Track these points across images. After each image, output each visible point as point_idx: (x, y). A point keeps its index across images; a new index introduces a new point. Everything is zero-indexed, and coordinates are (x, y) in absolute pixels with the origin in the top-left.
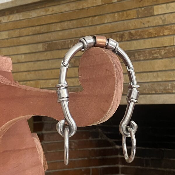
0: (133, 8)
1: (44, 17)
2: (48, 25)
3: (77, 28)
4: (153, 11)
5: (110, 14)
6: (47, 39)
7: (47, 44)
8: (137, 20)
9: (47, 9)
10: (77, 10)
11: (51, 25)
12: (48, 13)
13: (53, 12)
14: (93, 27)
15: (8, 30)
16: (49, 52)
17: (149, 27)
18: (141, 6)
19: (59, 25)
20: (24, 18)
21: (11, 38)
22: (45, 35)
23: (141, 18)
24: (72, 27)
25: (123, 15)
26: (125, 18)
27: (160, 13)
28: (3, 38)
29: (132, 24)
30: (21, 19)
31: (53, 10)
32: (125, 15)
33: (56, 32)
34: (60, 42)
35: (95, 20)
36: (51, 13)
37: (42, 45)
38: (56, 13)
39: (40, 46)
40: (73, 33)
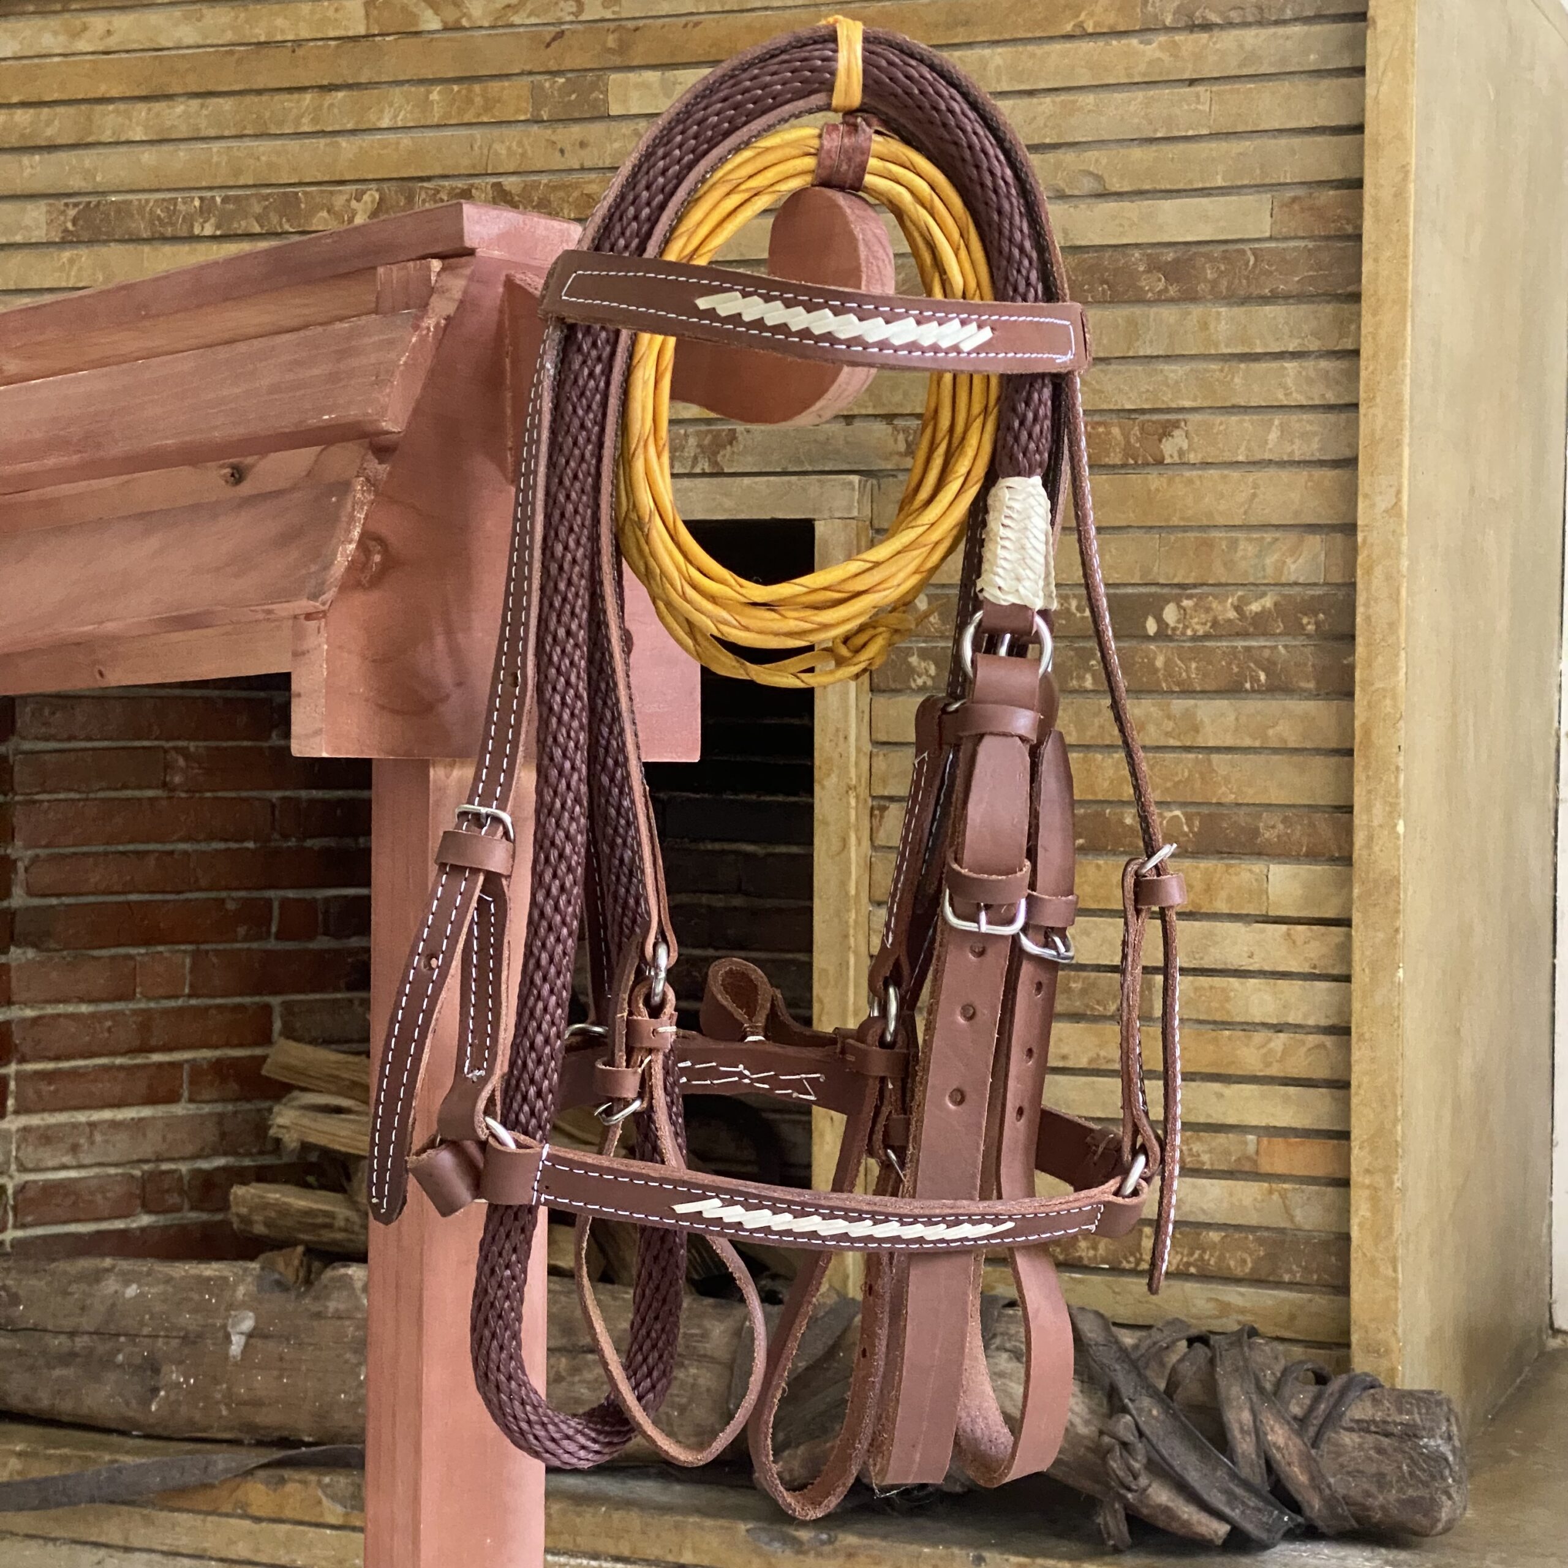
0: (517, 71)
1: (56, 59)
2: (83, 108)
3: (241, 136)
4: (606, 92)
5: (406, 87)
6: (76, 183)
7: (76, 205)
8: (535, 129)
9: (77, 21)
10: (241, 48)
11: (99, 108)
12: (82, 45)
13: (112, 43)
14: (322, 142)
16: (83, 252)
17: (583, 169)
18: (553, 66)
19: (141, 111)
22: (63, 156)
23: (553, 121)
24: (212, 132)
25: (469, 101)
26: (479, 115)
27: (634, 111)
29: (509, 148)
31: (109, 32)
32: (478, 101)
33: (123, 149)
34: (147, 201)
35: (332, 105)
36: (101, 48)
37: (44, 209)
38: (128, 51)
39: (35, 214)
40: (215, 159)
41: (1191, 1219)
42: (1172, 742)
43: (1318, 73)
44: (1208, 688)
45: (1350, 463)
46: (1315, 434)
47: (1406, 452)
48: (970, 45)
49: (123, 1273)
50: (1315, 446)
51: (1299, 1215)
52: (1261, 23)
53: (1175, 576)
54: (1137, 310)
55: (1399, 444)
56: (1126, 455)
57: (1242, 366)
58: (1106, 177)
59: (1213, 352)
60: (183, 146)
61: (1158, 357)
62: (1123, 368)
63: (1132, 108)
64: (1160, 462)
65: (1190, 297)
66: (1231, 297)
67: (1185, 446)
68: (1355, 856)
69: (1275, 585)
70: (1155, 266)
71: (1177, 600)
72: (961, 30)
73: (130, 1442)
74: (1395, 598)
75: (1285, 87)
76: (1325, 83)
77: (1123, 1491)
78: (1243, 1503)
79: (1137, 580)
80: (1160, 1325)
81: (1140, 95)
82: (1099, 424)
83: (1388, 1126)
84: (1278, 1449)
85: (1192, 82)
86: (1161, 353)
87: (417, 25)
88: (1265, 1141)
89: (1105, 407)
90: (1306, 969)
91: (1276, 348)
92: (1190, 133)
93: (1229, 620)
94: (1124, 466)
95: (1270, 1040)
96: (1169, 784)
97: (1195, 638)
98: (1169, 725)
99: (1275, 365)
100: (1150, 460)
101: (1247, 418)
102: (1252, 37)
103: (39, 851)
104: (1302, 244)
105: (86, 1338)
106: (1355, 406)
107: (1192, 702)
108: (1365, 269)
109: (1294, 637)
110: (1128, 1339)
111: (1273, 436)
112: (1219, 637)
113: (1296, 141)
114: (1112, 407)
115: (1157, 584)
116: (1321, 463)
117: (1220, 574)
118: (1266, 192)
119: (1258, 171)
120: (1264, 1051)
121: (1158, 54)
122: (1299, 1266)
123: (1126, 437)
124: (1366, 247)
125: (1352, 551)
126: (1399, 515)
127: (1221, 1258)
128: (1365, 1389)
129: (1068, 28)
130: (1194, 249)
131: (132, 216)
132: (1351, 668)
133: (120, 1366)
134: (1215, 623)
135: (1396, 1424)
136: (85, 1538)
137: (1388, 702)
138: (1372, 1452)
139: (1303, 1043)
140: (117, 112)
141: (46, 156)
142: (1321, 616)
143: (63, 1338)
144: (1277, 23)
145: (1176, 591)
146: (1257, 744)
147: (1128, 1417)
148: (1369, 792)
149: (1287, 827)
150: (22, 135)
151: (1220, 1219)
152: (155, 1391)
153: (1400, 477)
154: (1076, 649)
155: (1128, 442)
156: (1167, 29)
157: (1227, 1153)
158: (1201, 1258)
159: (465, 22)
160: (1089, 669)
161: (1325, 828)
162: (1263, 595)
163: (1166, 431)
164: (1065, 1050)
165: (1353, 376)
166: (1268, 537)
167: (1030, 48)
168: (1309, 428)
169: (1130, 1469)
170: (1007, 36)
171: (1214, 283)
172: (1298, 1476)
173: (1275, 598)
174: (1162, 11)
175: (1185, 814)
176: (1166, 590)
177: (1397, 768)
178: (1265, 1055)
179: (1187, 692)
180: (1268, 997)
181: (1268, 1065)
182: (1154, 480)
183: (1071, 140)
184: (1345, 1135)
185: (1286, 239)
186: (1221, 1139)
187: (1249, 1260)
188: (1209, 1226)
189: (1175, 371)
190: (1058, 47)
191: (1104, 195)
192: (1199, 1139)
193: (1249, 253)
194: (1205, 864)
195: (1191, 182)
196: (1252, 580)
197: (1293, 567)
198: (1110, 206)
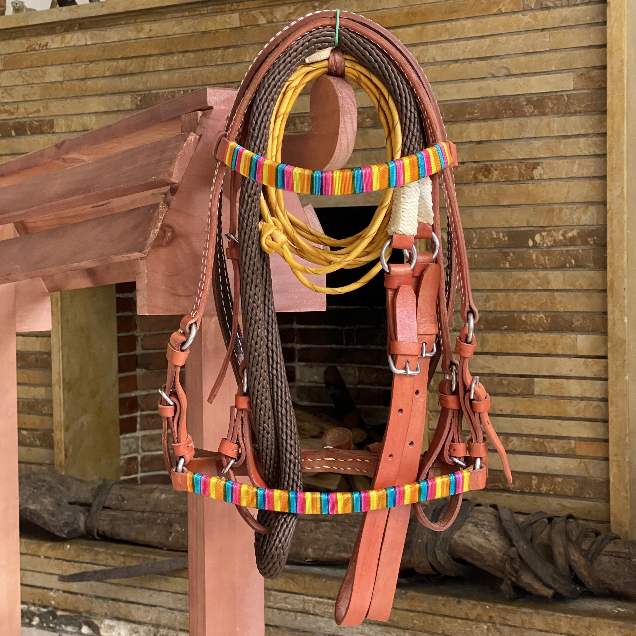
1: (133, 41)
2: (142, 59)
3: (197, 67)
6: (140, 87)
7: (141, 95)
9: (139, 26)
10: (196, 34)
11: (148, 58)
12: (142, 35)
13: (152, 34)
14: (225, 68)
15: (61, 64)
19: (162, 60)
20: (94, 42)
21: (68, 81)
22: (136, 77)
24: (187, 66)
28: (53, 80)
30: (88, 43)
31: (151, 30)
33: (157, 73)
34: (165, 93)
35: (228, 54)
36: (148, 36)
37: (130, 97)
38: (157, 37)
39: (127, 99)
40: (188, 76)
41: (550, 473)
42: (539, 288)
43: (591, 24)
44: (552, 266)
45: (604, 178)
46: (592, 166)
47: (625, 172)
48: (458, 19)
49: (161, 490)
50: (592, 171)
51: (591, 471)
52: (568, 6)
53: (539, 223)
54: (523, 120)
55: (621, 170)
56: (520, 177)
57: (564, 140)
58: (510, 68)
59: (552, 135)
60: (177, 71)
61: (531, 138)
62: (518, 143)
63: (520, 41)
64: (532, 179)
65: (543, 114)
66: (559, 113)
67: (542, 172)
68: (609, 331)
69: (578, 226)
70: (529, 102)
71: (540, 232)
72: (455, 14)
73: (163, 552)
74: (622, 230)
75: (577, 31)
76: (592, 29)
77: (510, 577)
78: (560, 582)
79: (525, 225)
80: (533, 513)
81: (523, 36)
82: (509, 165)
83: (623, 437)
84: (575, 562)
85: (543, 30)
86: (532, 136)
87: (257, 22)
88: (578, 442)
89: (511, 158)
90: (593, 376)
91: (576, 133)
92: (542, 50)
93: (560, 240)
94: (519, 181)
95: (579, 403)
96: (539, 304)
97: (548, 247)
98: (538, 281)
99: (576, 139)
100: (529, 178)
101: (565, 161)
102: (565, 12)
103: (145, 333)
104: (585, 91)
105: (147, 513)
106: (605, 155)
107: (547, 272)
108: (609, 100)
109: (586, 245)
110: (521, 519)
111: (576, 167)
112: (556, 246)
113: (582, 52)
114: (514, 158)
115: (533, 227)
116: (594, 177)
117: (556, 222)
118: (572, 72)
119: (568, 64)
120: (576, 408)
121: (529, 20)
122: (592, 491)
123: (520, 170)
124: (608, 93)
125: (605, 212)
126: (623, 198)
127: (562, 488)
128: (612, 540)
129: (495, 11)
130: (545, 95)
131: (160, 99)
132: (606, 258)
133: (159, 524)
134: (555, 241)
135: (623, 553)
136: (145, 587)
137: (620, 271)
138: (614, 564)
139: (591, 404)
140: (154, 60)
141: (131, 77)
142: (595, 237)
143: (139, 514)
144: (575, 5)
145: (541, 229)
146: (572, 288)
147: (514, 549)
148: (614, 306)
149: (583, 320)
150: (121, 70)
151: (560, 473)
152: (171, 533)
153: (623, 182)
154: (503, 253)
155: (520, 172)
156: (532, 9)
157: (564, 447)
158: (555, 488)
159: (274, 20)
160: (507, 260)
161: (598, 320)
162: (573, 230)
163: (535, 166)
164: (501, 407)
165: (605, 143)
166: (575, 207)
167: (482, 20)
168: (589, 164)
169: (513, 568)
170: (472, 15)
171: (552, 108)
172: (583, 573)
173: (578, 231)
174: (531, 3)
175: (545, 316)
176: (536, 229)
177: (624, 297)
178: (577, 409)
179: (545, 268)
180: (577, 387)
181: (578, 413)
182: (531, 186)
183: (496, 54)
184: (607, 441)
185: (579, 90)
186: (562, 441)
187: (573, 489)
188: (557, 476)
189: (537, 144)
190: (491, 19)
191: (509, 75)
192: (552, 442)
193: (565, 96)
194: (553, 335)
195: (542, 69)
196: (568, 224)
197: (584, 218)
198: (513, 79)
